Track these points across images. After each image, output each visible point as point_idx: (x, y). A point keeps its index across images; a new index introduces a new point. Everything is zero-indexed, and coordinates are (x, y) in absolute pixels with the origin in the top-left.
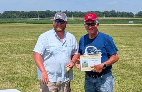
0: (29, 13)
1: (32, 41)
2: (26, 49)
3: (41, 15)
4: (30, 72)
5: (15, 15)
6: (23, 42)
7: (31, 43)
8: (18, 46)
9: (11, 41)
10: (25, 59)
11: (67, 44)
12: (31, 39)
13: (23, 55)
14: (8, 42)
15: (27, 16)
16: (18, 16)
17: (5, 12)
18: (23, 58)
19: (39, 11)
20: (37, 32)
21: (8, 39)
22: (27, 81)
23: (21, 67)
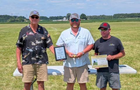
0: (130, 14)
1: (133, 33)
2: (130, 38)
3: (139, 16)
4: (133, 54)
5: (121, 16)
6: (127, 34)
7: (132, 34)
8: (124, 36)
9: (119, 33)
10: (129, 45)
11: (80, 37)
12: (132, 32)
13: (128, 42)
14: (117, 34)
15: (129, 16)
16: (123, 17)
17: (115, 14)
18: (128, 44)
19: (137, 13)
20: (136, 27)
21: (117, 32)
22: (131, 59)
23: (127, 50)
